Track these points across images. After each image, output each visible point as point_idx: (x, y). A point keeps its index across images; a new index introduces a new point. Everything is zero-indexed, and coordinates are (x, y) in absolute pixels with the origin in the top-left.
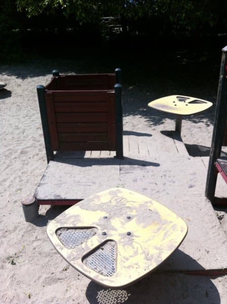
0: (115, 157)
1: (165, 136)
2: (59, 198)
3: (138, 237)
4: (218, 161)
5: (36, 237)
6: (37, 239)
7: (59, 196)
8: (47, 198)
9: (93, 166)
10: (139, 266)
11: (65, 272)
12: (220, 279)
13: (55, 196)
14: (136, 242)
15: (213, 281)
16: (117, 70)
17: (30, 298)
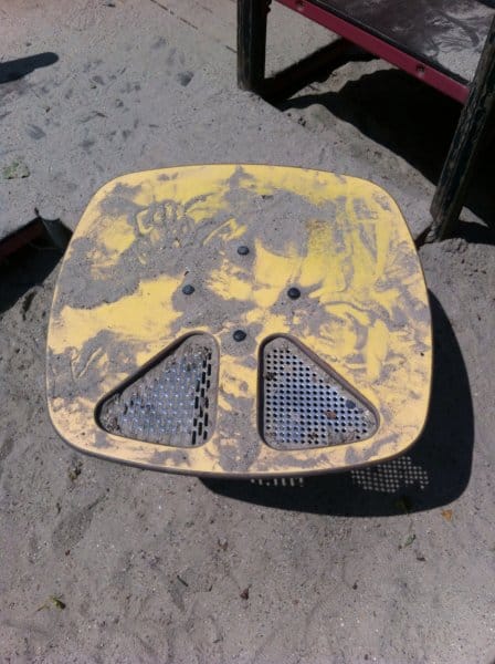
3: (317, 287)
10: (401, 356)
11: (81, 480)
14: (330, 304)
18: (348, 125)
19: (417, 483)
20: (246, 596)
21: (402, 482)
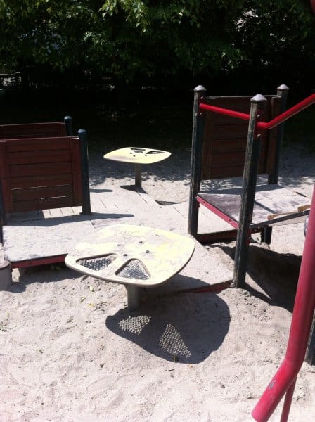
0: (81, 213)
1: (127, 191)
2: (36, 257)
3: (156, 253)
4: (199, 195)
5: (19, 303)
6: (20, 305)
7: (36, 255)
8: (22, 259)
9: (60, 225)
10: (168, 269)
11: (70, 323)
12: (224, 292)
13: (30, 256)
14: (156, 256)
15: (219, 295)
16: (66, 118)
17: (42, 353)
18: (228, 256)
19: (185, 355)
20: (102, 366)
21: (179, 353)
